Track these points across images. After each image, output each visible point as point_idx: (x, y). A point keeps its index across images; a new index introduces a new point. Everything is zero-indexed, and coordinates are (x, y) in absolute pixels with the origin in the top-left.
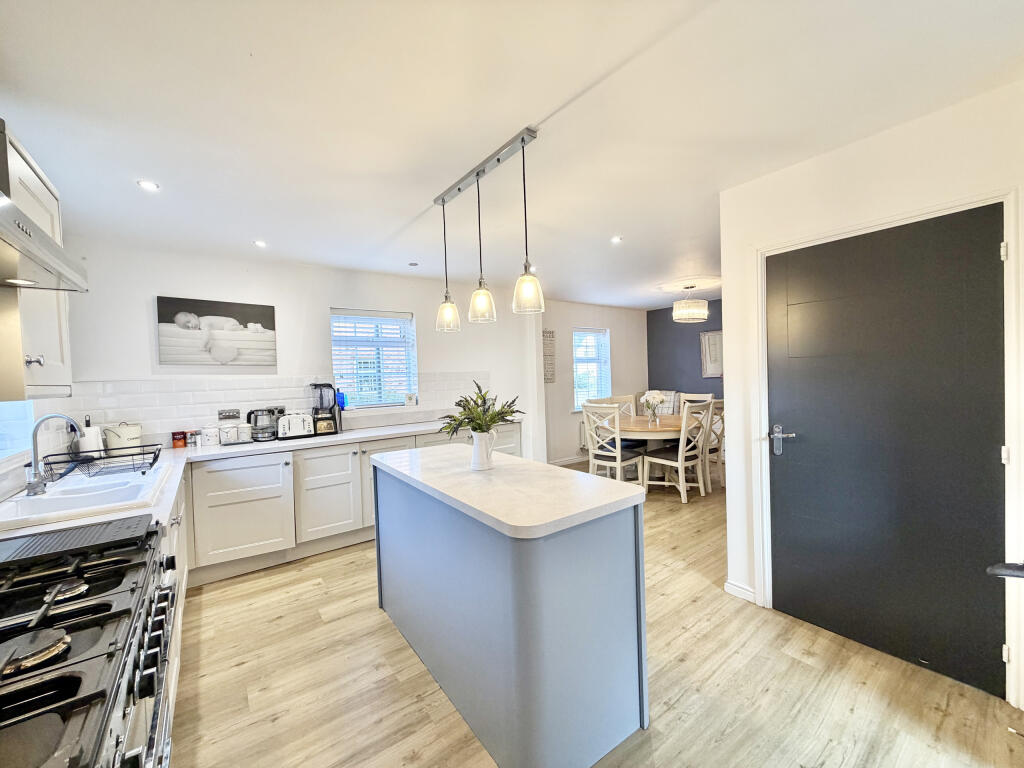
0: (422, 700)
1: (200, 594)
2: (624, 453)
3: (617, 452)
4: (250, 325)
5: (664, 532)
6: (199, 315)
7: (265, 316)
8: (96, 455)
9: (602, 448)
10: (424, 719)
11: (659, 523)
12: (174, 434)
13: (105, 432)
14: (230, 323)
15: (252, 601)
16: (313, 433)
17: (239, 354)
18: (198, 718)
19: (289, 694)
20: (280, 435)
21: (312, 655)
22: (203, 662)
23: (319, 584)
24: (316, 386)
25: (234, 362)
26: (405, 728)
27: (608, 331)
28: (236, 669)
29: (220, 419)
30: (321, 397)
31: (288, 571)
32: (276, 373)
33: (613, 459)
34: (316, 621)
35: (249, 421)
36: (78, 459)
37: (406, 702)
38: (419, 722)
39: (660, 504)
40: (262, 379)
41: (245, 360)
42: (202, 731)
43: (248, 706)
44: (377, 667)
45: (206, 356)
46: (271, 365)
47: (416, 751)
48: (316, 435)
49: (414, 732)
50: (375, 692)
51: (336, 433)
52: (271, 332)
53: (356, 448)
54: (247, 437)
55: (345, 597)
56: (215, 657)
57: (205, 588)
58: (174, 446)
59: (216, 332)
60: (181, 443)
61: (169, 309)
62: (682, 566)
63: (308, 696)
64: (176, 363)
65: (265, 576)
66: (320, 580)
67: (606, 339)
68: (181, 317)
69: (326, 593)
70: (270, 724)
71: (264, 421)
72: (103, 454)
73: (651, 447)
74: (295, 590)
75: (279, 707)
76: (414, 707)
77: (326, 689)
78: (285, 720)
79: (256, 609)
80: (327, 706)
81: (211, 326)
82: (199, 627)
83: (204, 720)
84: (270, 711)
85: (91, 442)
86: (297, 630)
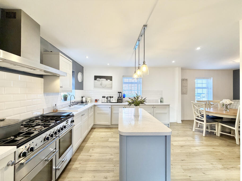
0: (115, 167)
1: (95, 129)
2: (208, 120)
3: (204, 119)
4: (108, 80)
5: (220, 152)
6: (100, 79)
7: (110, 78)
8: (84, 102)
9: (198, 117)
10: (113, 171)
11: (219, 148)
12: (95, 100)
13: (86, 98)
14: (105, 80)
15: (100, 133)
16: (117, 102)
17: (106, 86)
18: (82, 150)
19: (95, 153)
20: (111, 102)
21: (103, 147)
22: (88, 141)
23: (112, 134)
24: (119, 92)
25: (105, 87)
26: (108, 170)
27: (212, 78)
28: (91, 144)
29: (103, 98)
30: (119, 95)
31: (108, 129)
32: (112, 89)
33: (203, 121)
34: (107, 141)
35: (107, 99)
36: (82, 102)
37: (112, 165)
38: (112, 171)
39: (224, 141)
40: (109, 91)
41: (107, 87)
42: (81, 153)
43: (89, 152)
44: (111, 155)
45: (101, 86)
46: (111, 88)
47: (107, 177)
48: (117, 103)
49: (109, 172)
50: (108, 160)
51: (122, 103)
52: (111, 81)
53: (124, 106)
54: (106, 102)
55: (115, 138)
56: (91, 141)
57: (96, 128)
58: (95, 102)
59: (102, 82)
60: (96, 101)
61: (96, 78)
62: (220, 167)
63: (98, 155)
64: (96, 87)
65: (105, 129)
66: (113, 133)
67: (211, 81)
68: (98, 79)
69: (112, 136)
70: (90, 157)
71: (109, 99)
72: (85, 102)
73: (224, 120)
74: (108, 133)
75: (93, 154)
76: (112, 167)
77: (101, 155)
78: (92, 157)
79: (100, 135)
80: (99, 158)
81: (102, 81)
82: (91, 135)
83: (83, 151)
84: (91, 154)
85: (84, 100)
86: (103, 141)
